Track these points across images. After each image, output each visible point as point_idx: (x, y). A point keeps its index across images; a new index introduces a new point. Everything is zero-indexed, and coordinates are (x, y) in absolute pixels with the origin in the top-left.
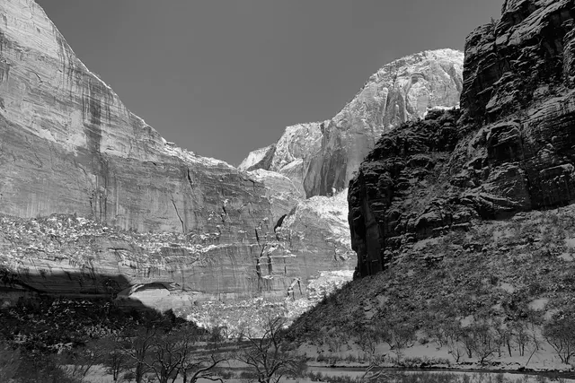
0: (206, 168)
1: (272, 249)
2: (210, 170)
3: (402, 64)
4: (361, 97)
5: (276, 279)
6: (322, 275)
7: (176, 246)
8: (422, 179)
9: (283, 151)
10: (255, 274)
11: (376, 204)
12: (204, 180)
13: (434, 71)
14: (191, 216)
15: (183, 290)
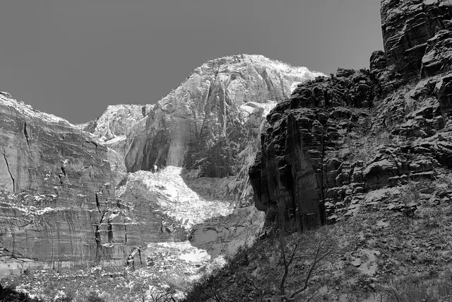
0: (45, 124)
1: (113, 216)
2: (50, 126)
3: (223, 62)
4: (186, 85)
5: (117, 247)
6: (149, 246)
7: (5, 205)
8: (350, 131)
9: (103, 128)
10: (94, 242)
11: (312, 151)
12: (43, 137)
13: (250, 72)
14: (24, 174)
15: (13, 256)
